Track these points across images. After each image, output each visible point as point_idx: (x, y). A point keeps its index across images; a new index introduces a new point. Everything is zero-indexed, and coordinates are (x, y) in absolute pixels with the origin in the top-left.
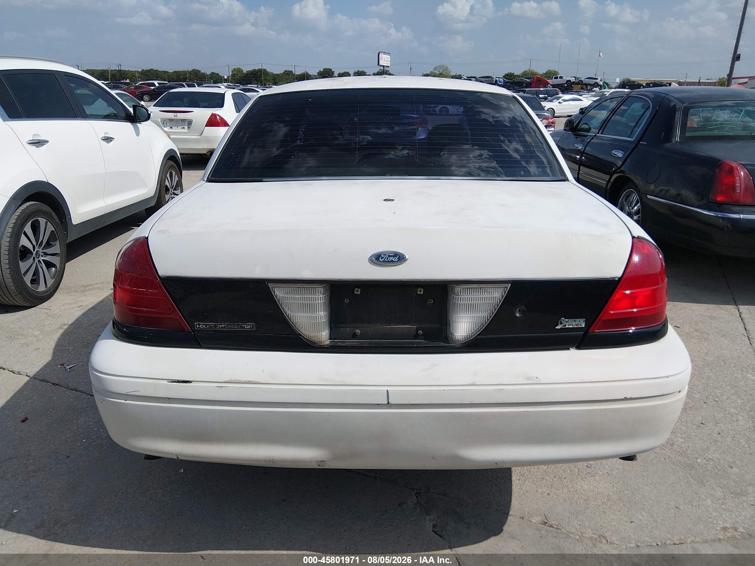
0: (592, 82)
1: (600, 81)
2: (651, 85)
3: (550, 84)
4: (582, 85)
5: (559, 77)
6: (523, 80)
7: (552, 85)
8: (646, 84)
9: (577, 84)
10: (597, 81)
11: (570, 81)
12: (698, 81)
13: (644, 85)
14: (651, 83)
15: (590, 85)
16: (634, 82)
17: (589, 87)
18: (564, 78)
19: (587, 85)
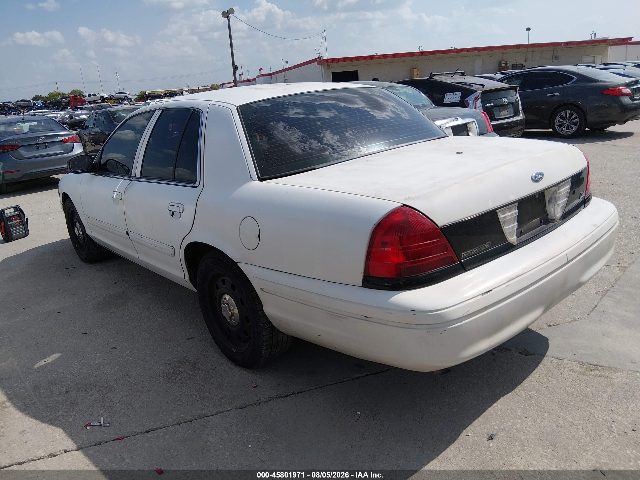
0: (122, 96)
1: (129, 95)
2: (168, 94)
3: (87, 101)
4: (115, 99)
5: (92, 95)
6: (61, 100)
7: (88, 102)
8: (164, 94)
9: (110, 99)
10: (126, 95)
11: (103, 97)
12: (197, 88)
13: (162, 95)
14: (167, 93)
15: (120, 98)
16: (154, 93)
17: (121, 100)
18: (97, 95)
19: (118, 99)
